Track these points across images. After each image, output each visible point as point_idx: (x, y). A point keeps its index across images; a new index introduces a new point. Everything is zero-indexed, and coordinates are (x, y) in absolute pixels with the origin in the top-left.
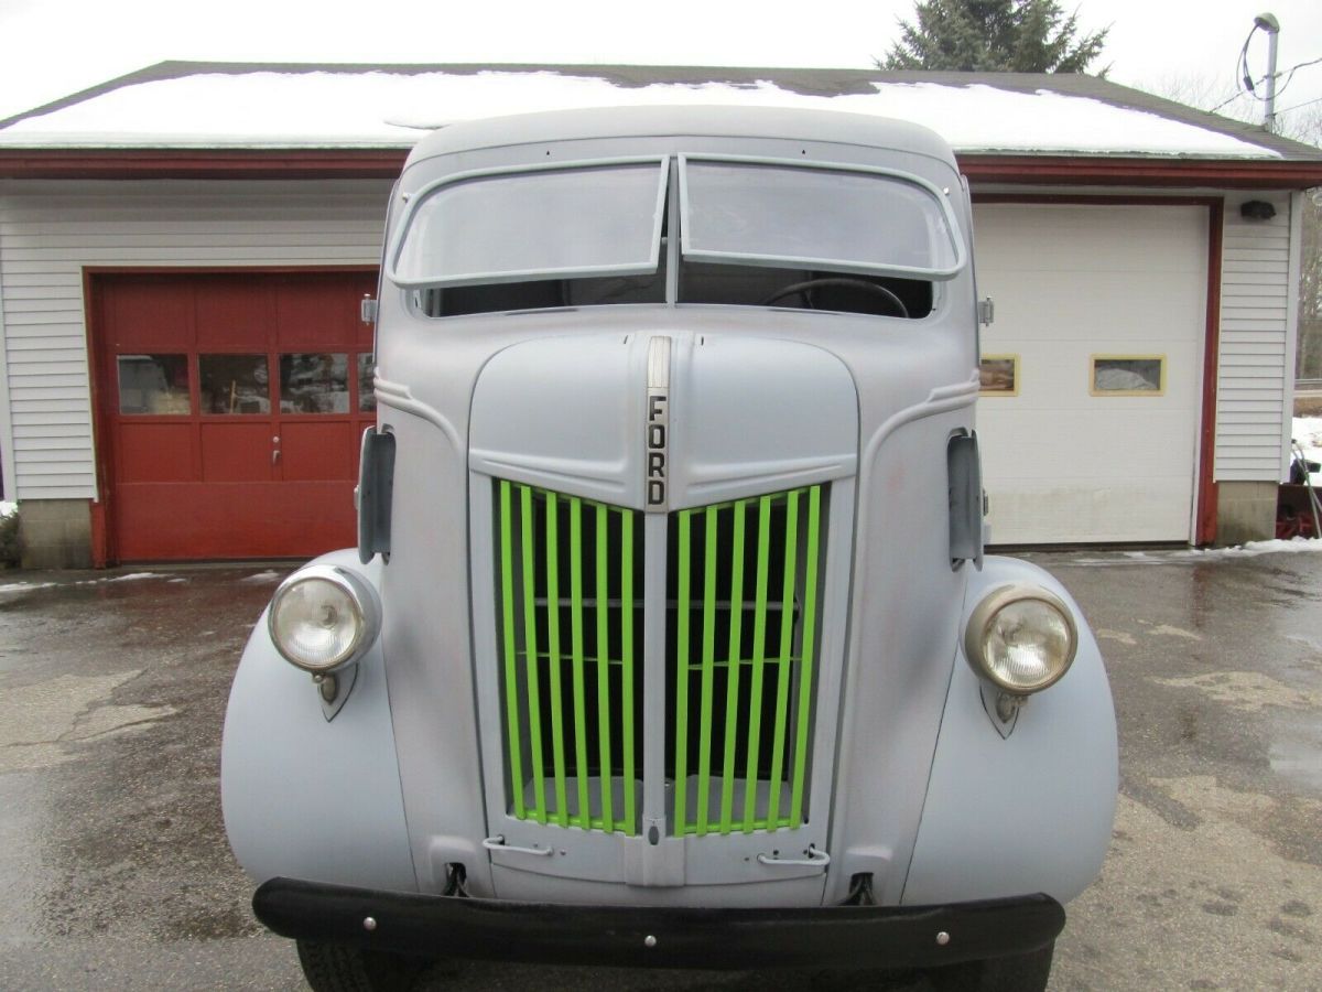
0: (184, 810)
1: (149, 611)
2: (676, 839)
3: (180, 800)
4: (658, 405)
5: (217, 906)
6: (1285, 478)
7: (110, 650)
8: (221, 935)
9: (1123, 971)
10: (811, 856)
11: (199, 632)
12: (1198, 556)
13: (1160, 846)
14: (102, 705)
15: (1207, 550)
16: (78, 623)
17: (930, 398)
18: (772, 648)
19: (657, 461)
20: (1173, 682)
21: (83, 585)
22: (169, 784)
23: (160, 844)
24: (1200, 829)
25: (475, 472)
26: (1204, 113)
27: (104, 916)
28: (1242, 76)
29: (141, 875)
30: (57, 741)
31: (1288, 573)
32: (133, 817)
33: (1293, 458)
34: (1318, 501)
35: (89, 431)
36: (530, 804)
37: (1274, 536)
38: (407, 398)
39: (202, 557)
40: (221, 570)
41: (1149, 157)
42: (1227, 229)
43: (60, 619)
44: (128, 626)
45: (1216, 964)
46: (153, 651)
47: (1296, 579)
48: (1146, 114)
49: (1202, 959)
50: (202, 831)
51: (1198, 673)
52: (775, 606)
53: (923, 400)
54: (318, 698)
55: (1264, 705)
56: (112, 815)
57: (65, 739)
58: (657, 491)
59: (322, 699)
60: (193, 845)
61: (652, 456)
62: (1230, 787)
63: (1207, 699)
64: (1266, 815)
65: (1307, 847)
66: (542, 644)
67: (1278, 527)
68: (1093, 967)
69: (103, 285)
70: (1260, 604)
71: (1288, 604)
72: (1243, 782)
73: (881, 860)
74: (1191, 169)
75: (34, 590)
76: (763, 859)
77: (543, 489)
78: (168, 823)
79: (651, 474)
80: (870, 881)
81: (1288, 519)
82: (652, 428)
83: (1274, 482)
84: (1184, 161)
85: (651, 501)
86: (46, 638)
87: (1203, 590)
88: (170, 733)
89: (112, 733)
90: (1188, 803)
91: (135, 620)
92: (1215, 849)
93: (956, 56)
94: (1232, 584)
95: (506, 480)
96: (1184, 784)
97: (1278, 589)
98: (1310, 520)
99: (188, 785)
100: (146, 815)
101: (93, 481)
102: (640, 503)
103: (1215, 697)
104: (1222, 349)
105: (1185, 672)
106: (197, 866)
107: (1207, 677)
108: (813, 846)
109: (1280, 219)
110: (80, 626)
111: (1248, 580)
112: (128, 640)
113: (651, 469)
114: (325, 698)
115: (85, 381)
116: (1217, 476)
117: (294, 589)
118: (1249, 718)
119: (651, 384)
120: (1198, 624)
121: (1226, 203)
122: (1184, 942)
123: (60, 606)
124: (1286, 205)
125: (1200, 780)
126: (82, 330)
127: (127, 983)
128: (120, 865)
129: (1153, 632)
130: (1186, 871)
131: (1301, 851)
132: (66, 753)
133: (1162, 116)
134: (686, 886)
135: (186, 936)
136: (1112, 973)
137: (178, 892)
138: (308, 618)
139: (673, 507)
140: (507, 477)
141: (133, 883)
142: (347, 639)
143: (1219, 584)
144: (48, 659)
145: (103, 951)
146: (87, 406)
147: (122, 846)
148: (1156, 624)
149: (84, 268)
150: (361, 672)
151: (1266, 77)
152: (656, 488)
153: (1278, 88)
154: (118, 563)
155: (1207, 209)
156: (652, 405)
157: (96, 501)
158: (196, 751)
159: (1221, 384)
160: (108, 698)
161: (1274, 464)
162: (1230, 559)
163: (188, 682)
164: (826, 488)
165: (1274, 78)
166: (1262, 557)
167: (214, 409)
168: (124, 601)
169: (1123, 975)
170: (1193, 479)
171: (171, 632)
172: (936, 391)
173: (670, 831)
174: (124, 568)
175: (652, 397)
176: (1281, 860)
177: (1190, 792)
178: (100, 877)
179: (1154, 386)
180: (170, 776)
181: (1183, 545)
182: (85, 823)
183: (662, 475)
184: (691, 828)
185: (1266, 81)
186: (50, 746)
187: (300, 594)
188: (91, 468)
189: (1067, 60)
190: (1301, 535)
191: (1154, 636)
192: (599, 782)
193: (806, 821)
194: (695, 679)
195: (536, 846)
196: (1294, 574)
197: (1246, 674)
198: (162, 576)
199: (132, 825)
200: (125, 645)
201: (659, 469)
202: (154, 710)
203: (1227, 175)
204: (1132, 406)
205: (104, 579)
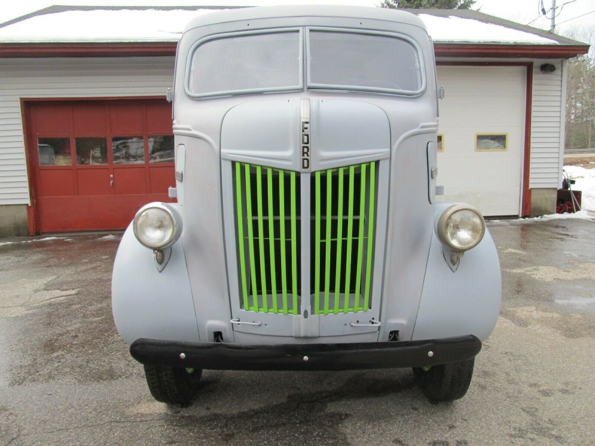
0: (83, 331)
1: (58, 252)
2: (316, 316)
3: (81, 327)
4: (306, 125)
5: (103, 368)
6: (560, 187)
7: (41, 268)
8: (106, 379)
9: (500, 381)
10: (373, 323)
11: (81, 260)
12: (523, 221)
13: (513, 334)
14: (41, 291)
15: (527, 218)
16: (25, 258)
17: (420, 126)
18: (356, 233)
19: (306, 150)
20: (514, 271)
21: (26, 243)
22: (74, 321)
23: (75, 345)
24: (530, 327)
25: (224, 159)
26: (524, 26)
27: (53, 373)
28: (540, 9)
29: (68, 356)
30: (22, 306)
31: (562, 227)
32: (60, 334)
33: (563, 178)
34: (574, 197)
35: (26, 173)
36: (251, 304)
37: (555, 212)
38: (191, 130)
39: (78, 230)
40: (88, 235)
41: (500, 44)
42: (535, 77)
43: (16, 256)
44: (48, 259)
45: (540, 377)
46: (61, 268)
47: (565, 229)
48: (498, 26)
49: (533, 375)
50: (93, 339)
51: (525, 267)
52: (356, 217)
53: (417, 127)
54: (155, 262)
55: (554, 279)
56: (51, 334)
57: (26, 304)
58: (306, 163)
59: (156, 262)
60: (89, 344)
61: (304, 147)
62: (542, 310)
63: (530, 277)
64: (557, 321)
65: (575, 332)
66: (256, 234)
67: (557, 208)
68: (487, 380)
69: (29, 106)
70: (551, 240)
71: (562, 240)
72: (547, 309)
73: (402, 324)
74: (518, 49)
75: (3, 245)
76: (353, 324)
77: (255, 165)
78: (77, 336)
79: (303, 155)
80: (398, 334)
81: (562, 205)
82: (303, 135)
83: (555, 189)
84: (516, 46)
85: (304, 167)
86: (11, 264)
87: (526, 235)
88: (73, 301)
89: (47, 301)
90: (523, 317)
91: (52, 256)
92: (536, 334)
93: (412, 3)
94: (538, 232)
95: (238, 162)
96: (521, 310)
97: (558, 234)
98: (570, 205)
99: (83, 321)
100: (66, 333)
101: (28, 196)
102: (299, 168)
103: (533, 276)
104: (532, 130)
105: (519, 267)
106: (92, 352)
107: (529, 269)
108: (373, 319)
109: (558, 72)
110: (26, 259)
111: (545, 230)
112: (49, 264)
113: (304, 153)
114: (158, 262)
115: (23, 150)
116: (531, 186)
117: (144, 214)
118: (548, 284)
119: (302, 116)
120: (524, 248)
121: (534, 65)
122: (525, 369)
123: (16, 252)
124: (560, 65)
125: (529, 308)
126: (21, 127)
127: (66, 399)
128: (57, 353)
129: (505, 251)
130: (525, 343)
131: (573, 334)
132: (27, 310)
133: (505, 27)
134: (319, 337)
135: (90, 380)
136: (496, 381)
137: (85, 363)
138: (151, 225)
139: (313, 170)
140: (238, 161)
141: (64, 360)
142: (168, 234)
143: (533, 232)
144: (13, 273)
145: (54, 387)
146: (24, 162)
147: (57, 346)
148: (506, 248)
149: (21, 99)
150: (173, 252)
151: (551, 9)
152: (306, 161)
153: (556, 14)
154: (41, 233)
155: (526, 67)
156: (303, 126)
157: (30, 205)
158: (86, 307)
159: (532, 145)
160: (43, 288)
161: (556, 181)
162: (537, 222)
163: (78, 280)
164: (377, 163)
165: (554, 9)
166: (550, 221)
167: (82, 163)
168: (45, 249)
169: (500, 382)
170: (520, 188)
171: (68, 261)
172: (422, 124)
173: (313, 313)
174: (44, 235)
175: (303, 122)
176: (565, 338)
177: (525, 313)
178: (49, 358)
179: (503, 147)
180: (75, 318)
181: (516, 217)
182: (39, 337)
183: (308, 156)
184: (322, 311)
185: (551, 10)
186: (19, 308)
187: (147, 215)
188: (27, 190)
189: (462, 5)
190: (567, 212)
191: (506, 253)
192: (282, 296)
193: (370, 308)
194: (323, 246)
195: (254, 322)
196: (565, 227)
197: (546, 267)
198: (61, 238)
199: (60, 338)
200: (48, 266)
201: (307, 153)
202: (64, 292)
203: (535, 52)
204: (493, 156)
205: (35, 240)
